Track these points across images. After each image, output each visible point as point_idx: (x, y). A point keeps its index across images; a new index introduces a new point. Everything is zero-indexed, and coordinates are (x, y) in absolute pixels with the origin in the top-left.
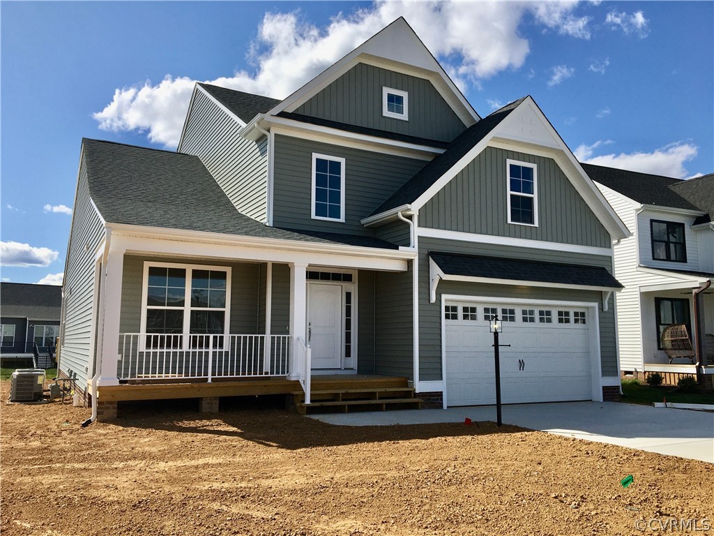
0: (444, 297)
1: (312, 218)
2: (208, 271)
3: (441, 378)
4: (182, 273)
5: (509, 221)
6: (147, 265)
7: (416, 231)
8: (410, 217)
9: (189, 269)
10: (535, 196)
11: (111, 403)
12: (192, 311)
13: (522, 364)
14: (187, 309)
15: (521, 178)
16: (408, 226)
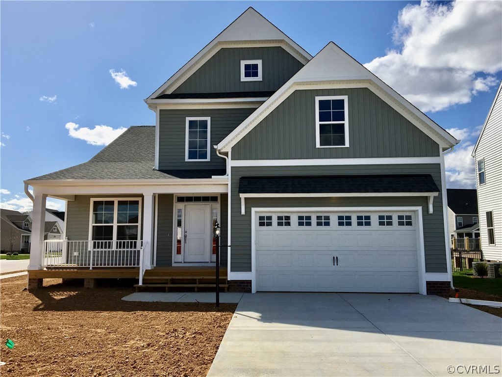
0: (254, 210)
1: (186, 161)
2: (127, 201)
3: (250, 270)
4: (112, 203)
5: (318, 145)
6: (92, 200)
7: (230, 163)
8: (226, 154)
9: (116, 200)
10: (346, 123)
11: (35, 279)
12: (118, 226)
13: (336, 260)
14: (115, 225)
15: (332, 110)
16: (225, 160)
